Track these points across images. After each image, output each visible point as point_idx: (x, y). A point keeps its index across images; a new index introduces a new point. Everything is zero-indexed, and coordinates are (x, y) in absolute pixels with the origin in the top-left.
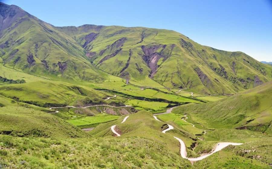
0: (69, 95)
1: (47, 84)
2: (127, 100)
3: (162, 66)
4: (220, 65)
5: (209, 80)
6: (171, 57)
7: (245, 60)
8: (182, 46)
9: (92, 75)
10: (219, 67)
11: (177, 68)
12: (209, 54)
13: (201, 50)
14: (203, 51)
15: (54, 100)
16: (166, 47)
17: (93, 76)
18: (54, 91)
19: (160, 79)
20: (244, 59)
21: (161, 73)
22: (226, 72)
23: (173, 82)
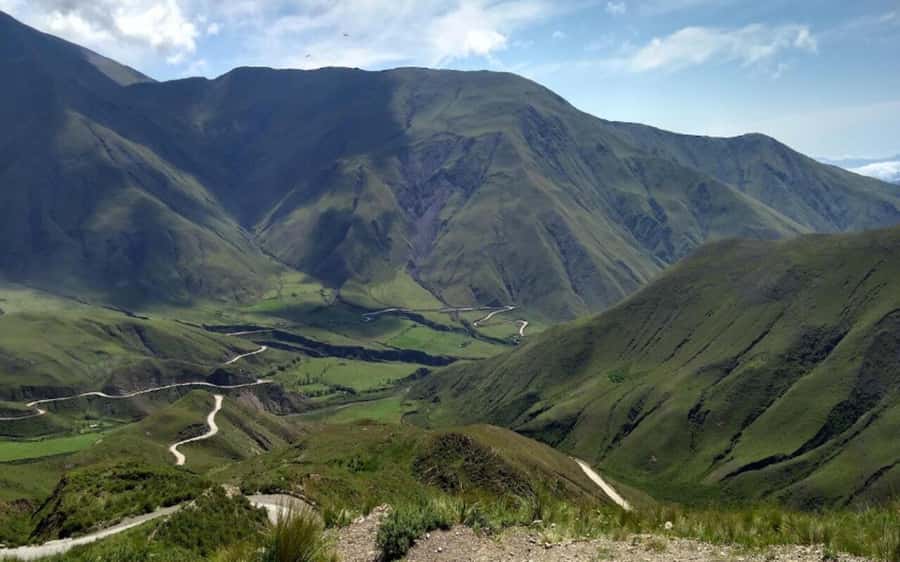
0: (102, 356)
1: (39, 322)
2: (299, 359)
3: (453, 225)
4: (652, 203)
5: (593, 267)
6: (484, 188)
7: (770, 169)
8: (529, 139)
9: (225, 276)
10: (647, 208)
11: (496, 229)
12: (618, 161)
13: (594, 145)
14: (601, 148)
15: (47, 376)
16: (474, 149)
17: (227, 279)
18: (55, 346)
19: (436, 275)
20: (766, 165)
21: (445, 254)
22: (668, 231)
23: (476, 285)
